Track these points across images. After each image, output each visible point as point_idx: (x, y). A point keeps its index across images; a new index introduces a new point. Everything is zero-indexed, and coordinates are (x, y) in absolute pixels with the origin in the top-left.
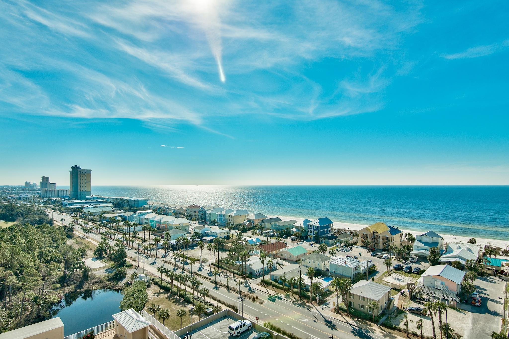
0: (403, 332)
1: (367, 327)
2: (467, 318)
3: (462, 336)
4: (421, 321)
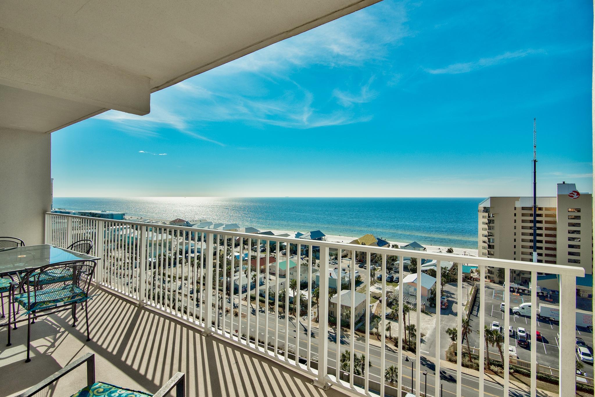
0: (375, 335)
1: (344, 333)
2: (433, 319)
3: (425, 335)
4: (389, 323)
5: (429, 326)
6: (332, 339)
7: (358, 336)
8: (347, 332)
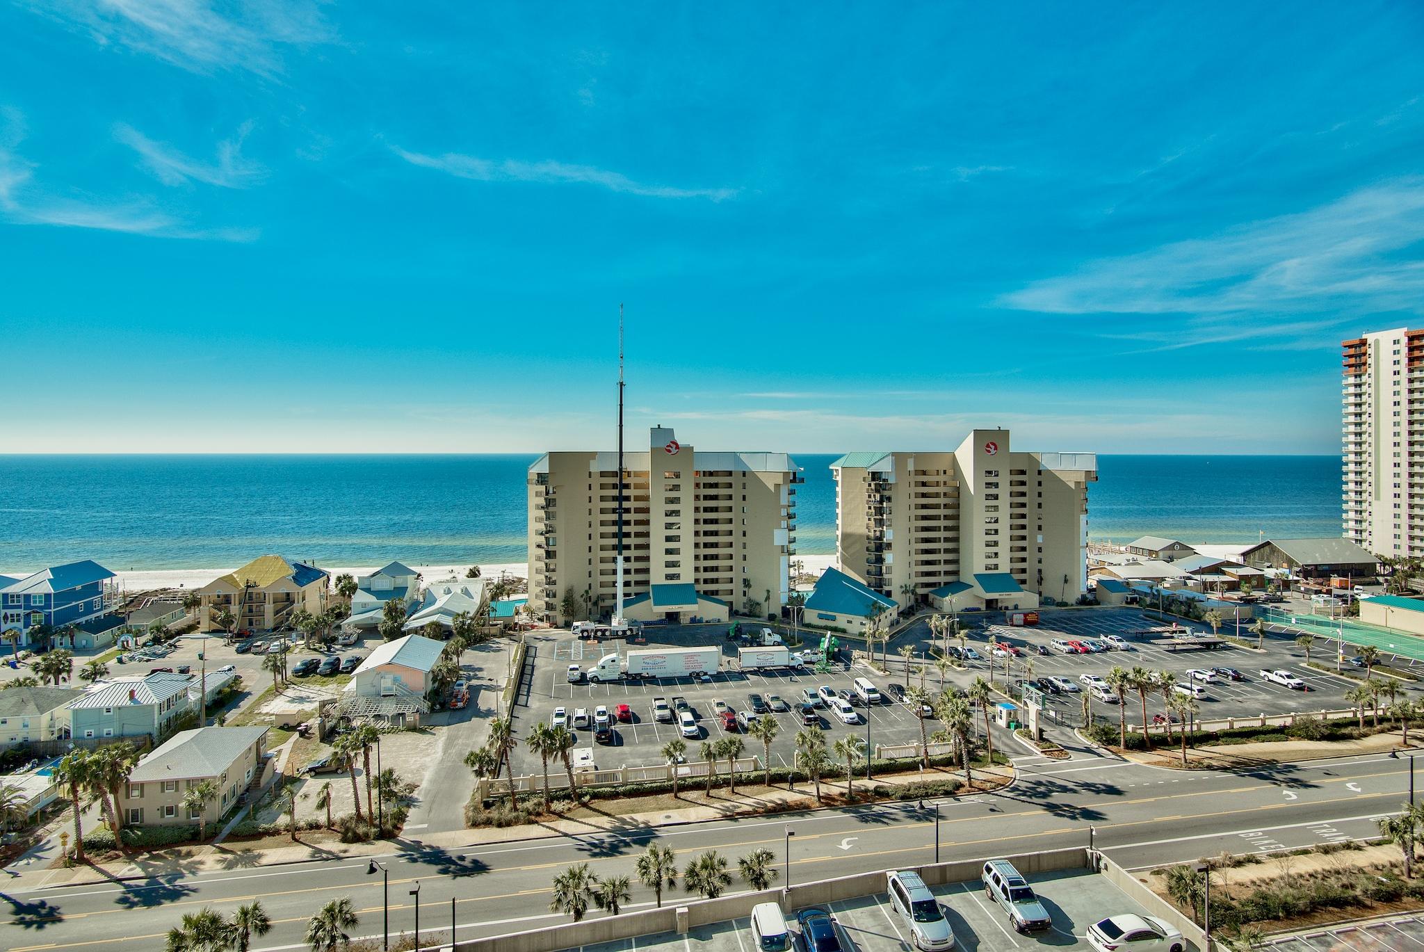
0: (285, 832)
2: (436, 740)
3: (419, 784)
4: (326, 786)
5: (428, 759)
6: (136, 899)
7: (229, 856)
8: (192, 856)
